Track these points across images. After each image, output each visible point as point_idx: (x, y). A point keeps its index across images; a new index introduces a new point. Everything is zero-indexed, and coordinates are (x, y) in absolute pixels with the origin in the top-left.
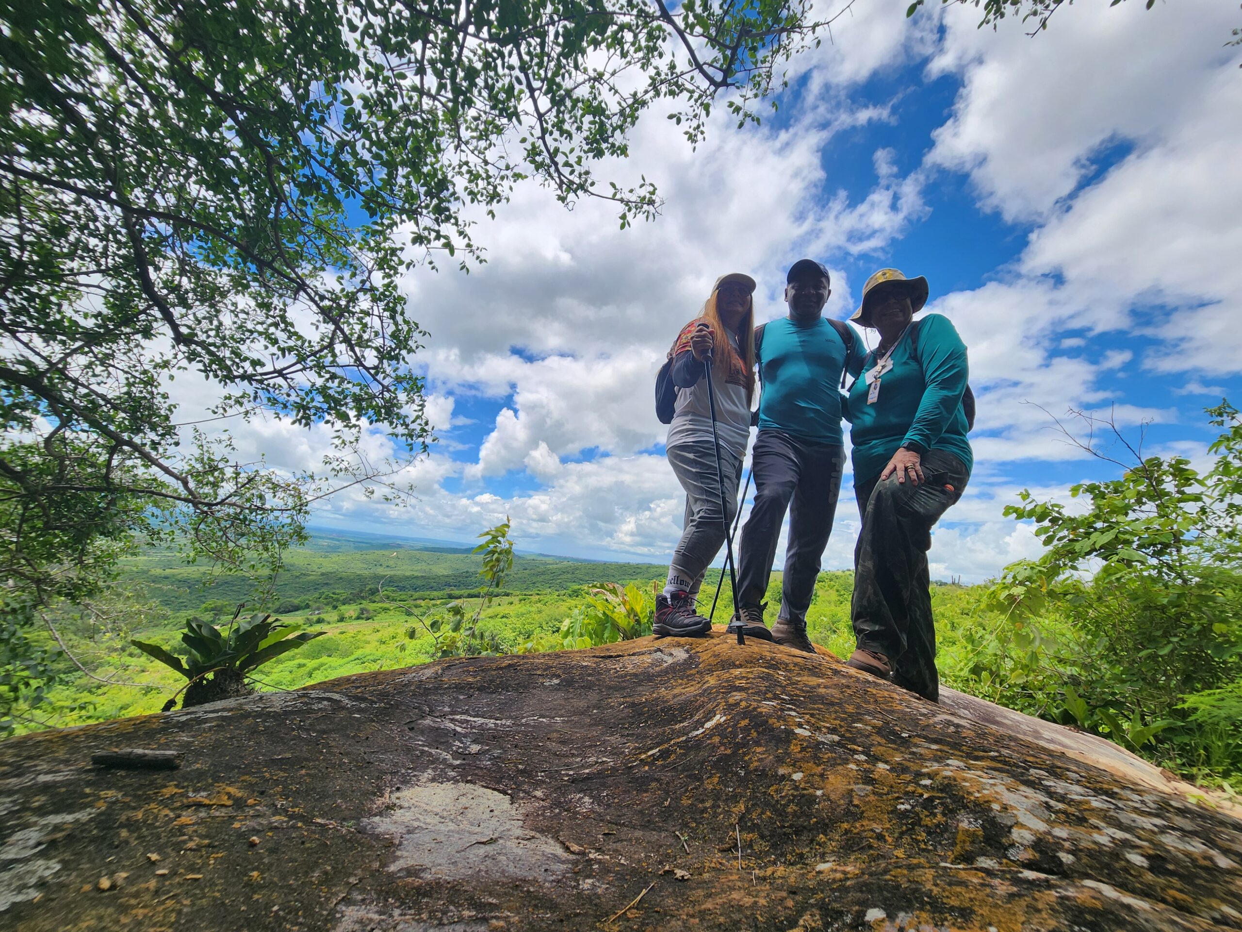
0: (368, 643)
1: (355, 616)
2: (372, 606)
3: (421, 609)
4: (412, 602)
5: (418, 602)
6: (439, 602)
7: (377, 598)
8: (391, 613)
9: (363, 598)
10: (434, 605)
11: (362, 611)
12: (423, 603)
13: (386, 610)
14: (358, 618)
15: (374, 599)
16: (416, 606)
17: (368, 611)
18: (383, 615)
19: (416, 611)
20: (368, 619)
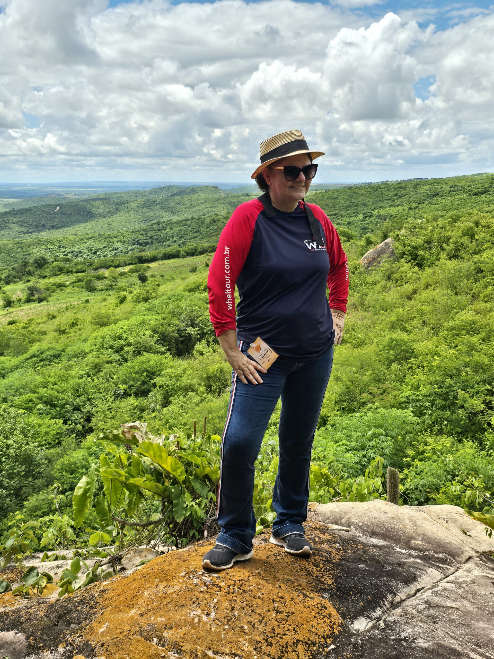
0: (44, 333)
1: (23, 297)
2: (42, 283)
3: (107, 282)
4: (93, 273)
5: (101, 272)
6: (127, 269)
7: (47, 272)
8: (69, 290)
9: (30, 273)
10: (122, 274)
11: (32, 291)
12: (106, 272)
13: (61, 286)
14: (29, 301)
15: (43, 273)
16: (99, 278)
17: (37, 290)
18: (58, 294)
19: (100, 285)
20: (40, 300)
